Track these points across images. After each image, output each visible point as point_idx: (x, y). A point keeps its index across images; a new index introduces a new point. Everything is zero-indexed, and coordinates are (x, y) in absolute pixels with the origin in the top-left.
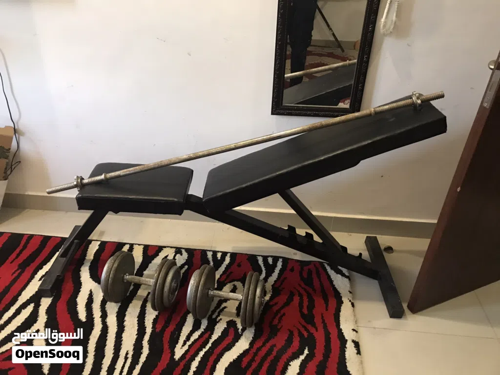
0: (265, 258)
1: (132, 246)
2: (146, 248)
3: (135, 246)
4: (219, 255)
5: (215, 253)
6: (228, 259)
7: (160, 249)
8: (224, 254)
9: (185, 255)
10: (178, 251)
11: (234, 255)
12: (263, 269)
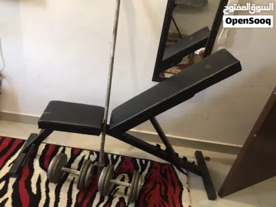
0: (141, 160)
1: (64, 147)
2: (73, 150)
4: (115, 157)
5: (112, 155)
6: (120, 159)
7: (81, 150)
8: (118, 156)
9: (95, 155)
11: (123, 157)
12: (140, 167)
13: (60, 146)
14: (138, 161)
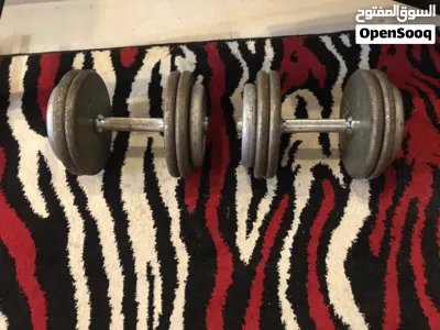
0: (335, 37)
1: (88, 54)
2: (116, 54)
3: (94, 54)
4: (251, 46)
5: (242, 43)
6: (269, 52)
7: (141, 52)
8: (260, 42)
9: (191, 57)
10: (175, 50)
11: (278, 42)
12: (340, 58)
13: (73, 54)
14: (328, 42)
